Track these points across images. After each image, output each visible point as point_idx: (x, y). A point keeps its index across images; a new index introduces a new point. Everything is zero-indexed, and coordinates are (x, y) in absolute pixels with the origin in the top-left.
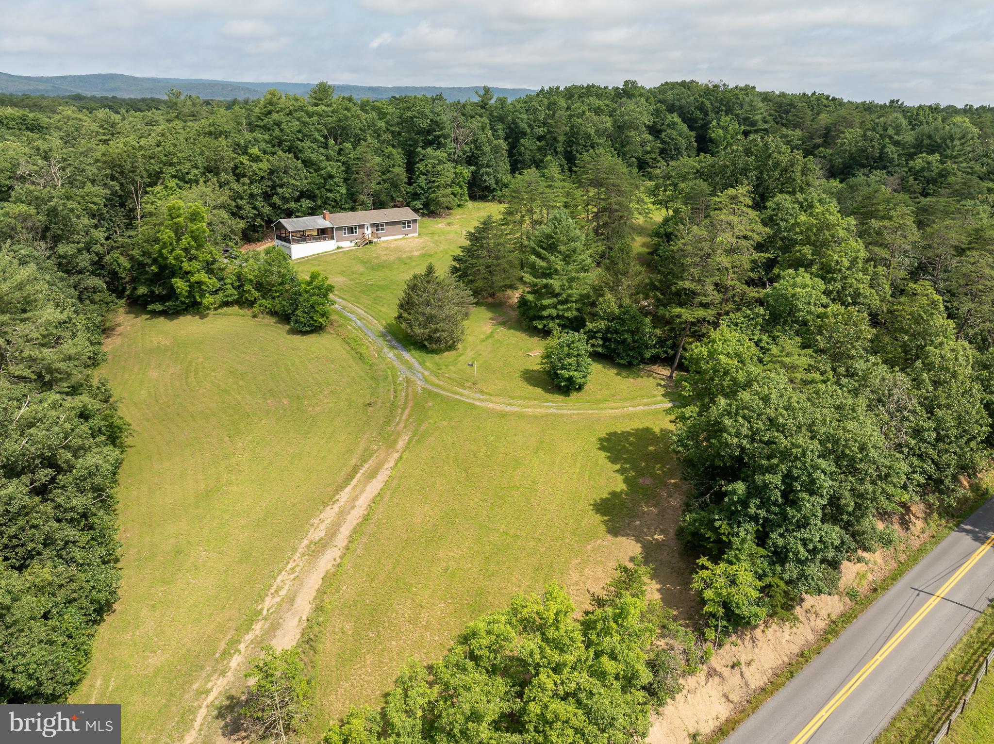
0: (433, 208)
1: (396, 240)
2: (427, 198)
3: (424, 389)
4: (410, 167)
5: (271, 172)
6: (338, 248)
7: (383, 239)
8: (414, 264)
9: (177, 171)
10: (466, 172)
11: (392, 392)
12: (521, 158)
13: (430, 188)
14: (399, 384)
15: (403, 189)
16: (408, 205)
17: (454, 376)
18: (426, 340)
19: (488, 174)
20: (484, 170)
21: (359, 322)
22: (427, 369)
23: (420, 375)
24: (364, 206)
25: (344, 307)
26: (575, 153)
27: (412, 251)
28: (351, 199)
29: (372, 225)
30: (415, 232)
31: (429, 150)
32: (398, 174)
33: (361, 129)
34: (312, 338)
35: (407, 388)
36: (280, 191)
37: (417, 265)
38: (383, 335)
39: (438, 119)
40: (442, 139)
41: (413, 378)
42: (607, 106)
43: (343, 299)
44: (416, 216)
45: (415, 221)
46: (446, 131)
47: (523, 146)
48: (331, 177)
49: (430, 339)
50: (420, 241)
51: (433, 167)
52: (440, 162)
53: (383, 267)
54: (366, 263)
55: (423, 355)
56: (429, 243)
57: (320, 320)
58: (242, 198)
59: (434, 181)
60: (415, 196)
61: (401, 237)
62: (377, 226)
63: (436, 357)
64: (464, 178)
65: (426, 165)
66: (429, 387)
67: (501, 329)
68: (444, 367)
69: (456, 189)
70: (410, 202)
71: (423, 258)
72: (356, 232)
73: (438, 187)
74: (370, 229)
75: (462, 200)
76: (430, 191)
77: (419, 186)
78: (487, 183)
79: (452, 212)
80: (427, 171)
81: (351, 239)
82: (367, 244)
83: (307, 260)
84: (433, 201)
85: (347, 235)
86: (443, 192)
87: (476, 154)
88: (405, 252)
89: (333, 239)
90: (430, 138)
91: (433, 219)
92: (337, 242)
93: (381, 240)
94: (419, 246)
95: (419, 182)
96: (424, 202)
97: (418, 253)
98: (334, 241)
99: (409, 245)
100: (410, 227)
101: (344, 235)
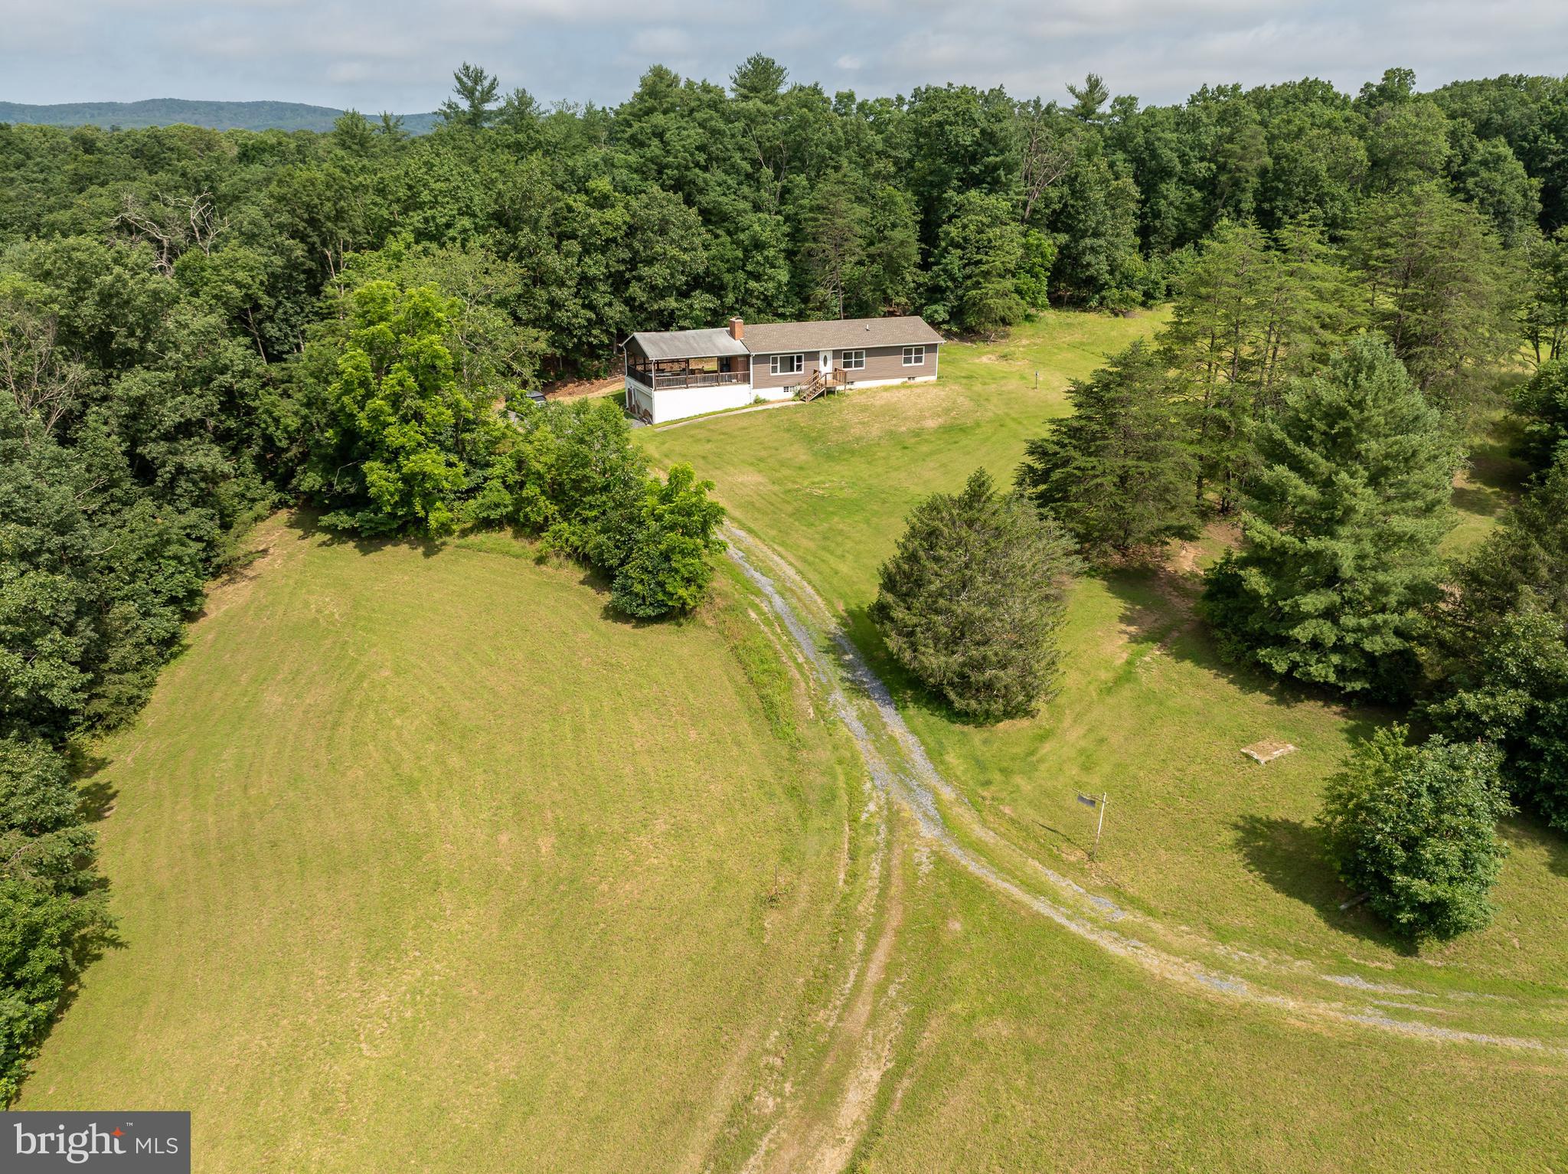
0: (971, 320)
1: (886, 389)
2: (961, 298)
3: (939, 859)
4: (929, 232)
5: (632, 230)
6: (757, 402)
7: (859, 385)
8: (925, 448)
9: (426, 220)
10: (1050, 244)
11: (844, 858)
12: (1158, 223)
13: (969, 277)
14: (867, 826)
15: (909, 278)
16: (917, 312)
17: (1030, 814)
18: (951, 684)
19: (1093, 250)
20: (1087, 242)
21: (777, 600)
22: (947, 775)
23: (927, 801)
24: (824, 310)
25: (748, 553)
26: (1279, 214)
27: (923, 418)
28: (797, 294)
29: (836, 354)
30: (931, 372)
31: (973, 194)
32: (902, 243)
33: (830, 147)
34: (661, 635)
35: (889, 845)
36: (645, 271)
37: (931, 453)
38: (834, 648)
39: (996, 127)
40: (1002, 172)
41: (908, 810)
42: (1347, 120)
43: (750, 531)
44: (936, 338)
45: (932, 348)
46: (1011, 156)
47: (1166, 198)
48: (759, 245)
49: (964, 684)
50: (942, 393)
51: (980, 232)
52: (996, 221)
53: (852, 453)
54: (815, 440)
55: (938, 722)
56: (961, 400)
57: (682, 592)
58: (561, 284)
59: (980, 262)
60: (935, 293)
61: (898, 381)
62: (847, 356)
63: (976, 735)
64: (1043, 255)
65: (965, 227)
66: (954, 852)
67: (1154, 653)
68: (997, 777)
69: (1025, 281)
70: (923, 306)
71: (946, 436)
72: (799, 368)
73: (986, 274)
74: (830, 363)
75: (1034, 305)
76: (969, 283)
77: (945, 271)
78: (1092, 271)
79: (1012, 330)
80: (965, 239)
81: (787, 383)
82: (822, 395)
83: (685, 427)
84: (974, 304)
85: (779, 373)
86: (997, 286)
87: (1073, 206)
88: (905, 419)
89: (748, 381)
90: (975, 169)
91: (969, 344)
92: (755, 388)
93: (851, 389)
94: (940, 405)
95: (946, 264)
96: (954, 306)
97: (935, 422)
98: (748, 385)
99: (916, 403)
100: (921, 362)
101: (772, 373)
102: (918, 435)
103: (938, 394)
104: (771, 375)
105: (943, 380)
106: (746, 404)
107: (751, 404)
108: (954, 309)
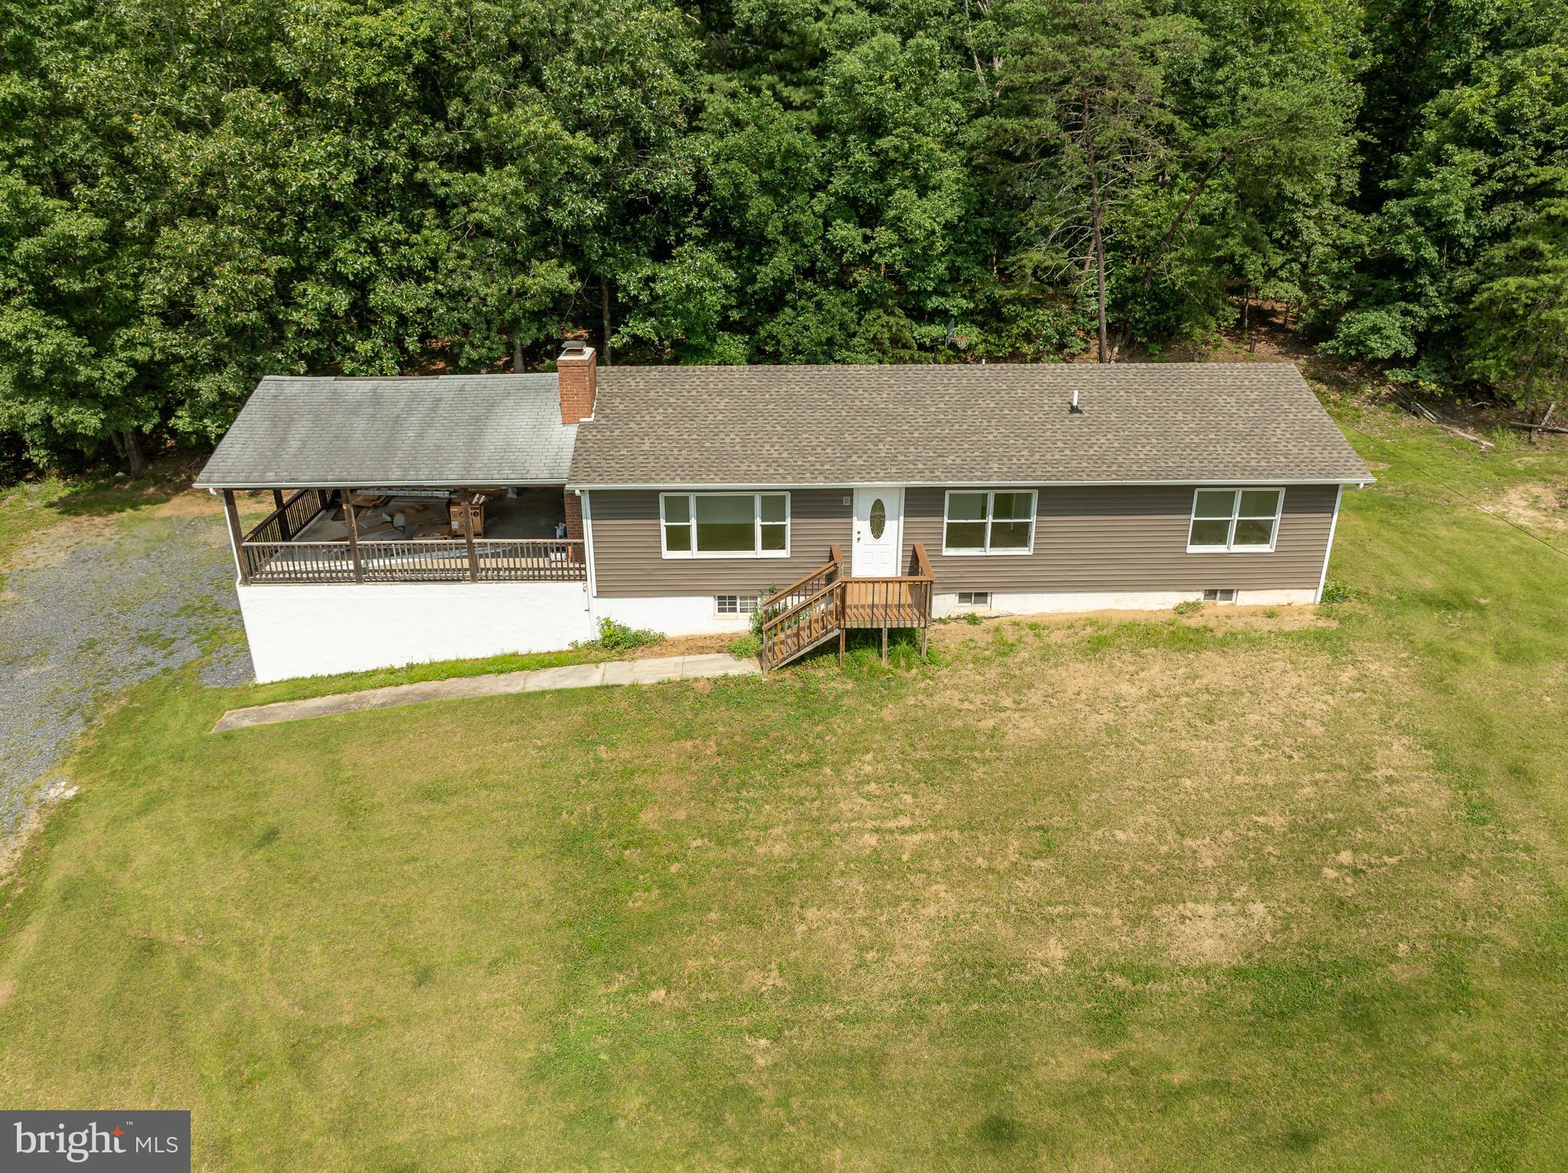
0: (1488, 366)
1: (1098, 642)
2: (1463, 298)
6: (613, 643)
13: (1502, 235)
15: (1311, 232)
27: (1171, 879)
29: (918, 499)
30: (1304, 578)
32: (1292, 124)
44: (1329, 459)
45: (1315, 500)
50: (1313, 697)
56: (1392, 760)
59: (1546, 190)
60: (1381, 277)
61: (1160, 602)
62: (966, 505)
70: (1335, 313)
71: (1253, 1058)
72: (774, 538)
74: (894, 527)
76: (1498, 252)
77: (1421, 214)
80: (1506, 119)
81: (729, 583)
82: (831, 647)
83: (290, 730)
84: (1506, 319)
85: (695, 553)
88: (1096, 871)
89: (576, 571)
91: (1469, 436)
92: (601, 594)
93: (973, 620)
94: (1282, 793)
95: (1430, 193)
96: (1436, 319)
97: (1229, 926)
98: (580, 585)
99: (1180, 763)
100: (1264, 539)
101: (670, 547)
102: (1106, 1021)
103: (1303, 703)
104: (668, 555)
105: (1346, 607)
106: (574, 644)
107: (591, 646)
108: (1437, 328)
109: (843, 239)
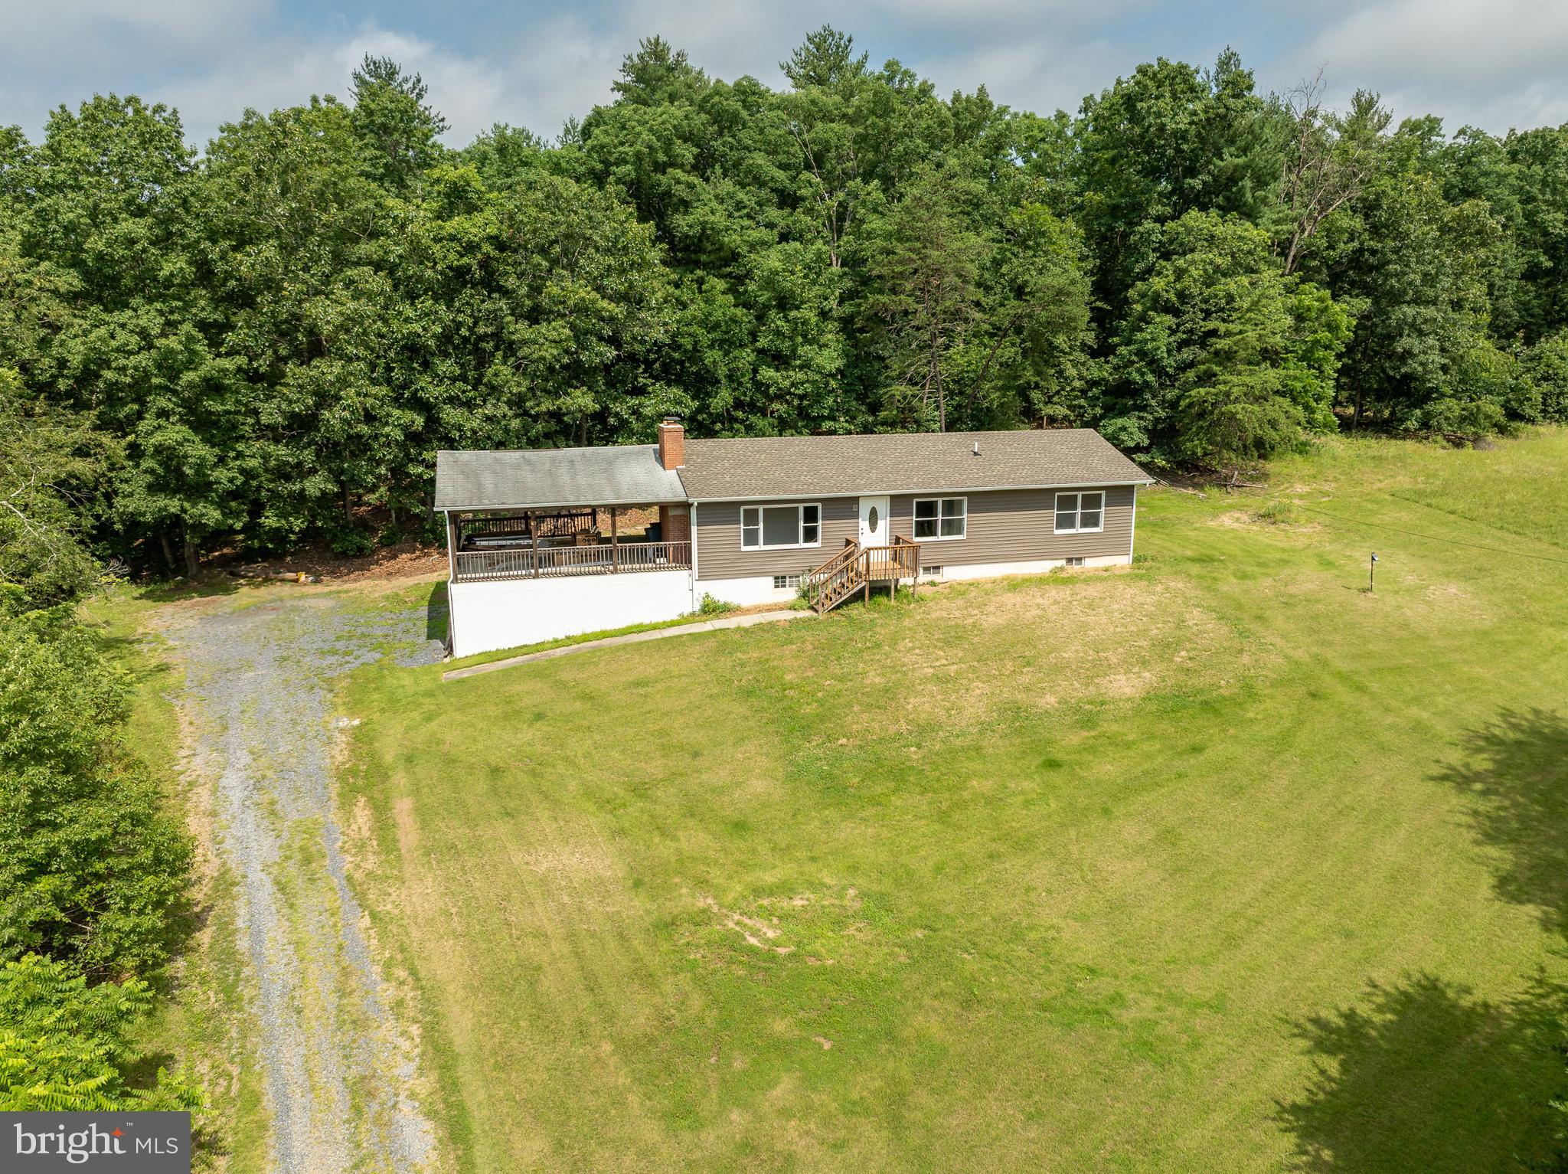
0: (1194, 445)
1: (1015, 585)
2: (1173, 405)
6: (710, 609)
7: (952, 574)
8: (1108, 769)
10: (1340, 311)
13: (1191, 365)
15: (1071, 372)
16: (1094, 423)
19: (1416, 327)
20: (1409, 311)
24: (907, 420)
27: (1099, 668)
28: (861, 398)
29: (899, 504)
30: (1120, 549)
31: (1194, 217)
32: (1059, 298)
37: (1127, 790)
40: (1248, 183)
44: (1127, 472)
45: (1122, 494)
46: (1260, 156)
48: (785, 302)
50: (1144, 597)
51: (1209, 282)
53: (900, 775)
54: (805, 730)
56: (1195, 617)
59: (1210, 337)
60: (1121, 396)
61: (1041, 567)
62: (926, 508)
64: (1330, 329)
65: (1180, 274)
69: (1295, 372)
70: (1101, 415)
71: (1164, 727)
72: (811, 535)
73: (1226, 358)
74: (883, 524)
75: (1311, 423)
76: (1191, 375)
77: (1141, 354)
78: (1413, 366)
79: (1271, 466)
80: (1182, 296)
81: (782, 567)
82: (859, 596)
83: (507, 672)
84: (1201, 415)
85: (761, 547)
86: (1247, 379)
87: (1374, 252)
88: (1058, 669)
89: (688, 561)
90: (1196, 183)
91: (1190, 491)
92: (702, 577)
93: (933, 584)
94: (1144, 633)
95: (1146, 341)
96: (1157, 420)
97: (1135, 682)
98: (686, 573)
99: (1084, 627)
100: (1096, 524)
101: (746, 544)
102: (1087, 721)
103: (1139, 600)
104: (744, 548)
105: (1147, 564)
106: (681, 615)
107: (693, 614)
108: (1160, 427)
109: (770, 378)
